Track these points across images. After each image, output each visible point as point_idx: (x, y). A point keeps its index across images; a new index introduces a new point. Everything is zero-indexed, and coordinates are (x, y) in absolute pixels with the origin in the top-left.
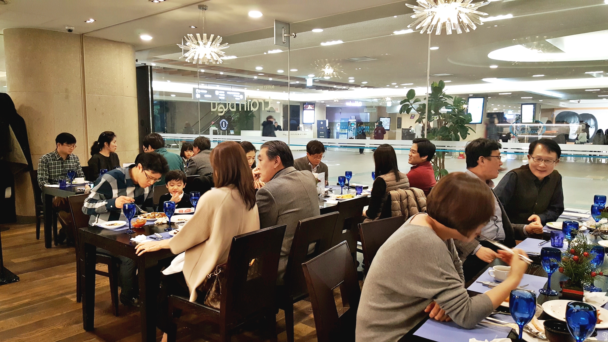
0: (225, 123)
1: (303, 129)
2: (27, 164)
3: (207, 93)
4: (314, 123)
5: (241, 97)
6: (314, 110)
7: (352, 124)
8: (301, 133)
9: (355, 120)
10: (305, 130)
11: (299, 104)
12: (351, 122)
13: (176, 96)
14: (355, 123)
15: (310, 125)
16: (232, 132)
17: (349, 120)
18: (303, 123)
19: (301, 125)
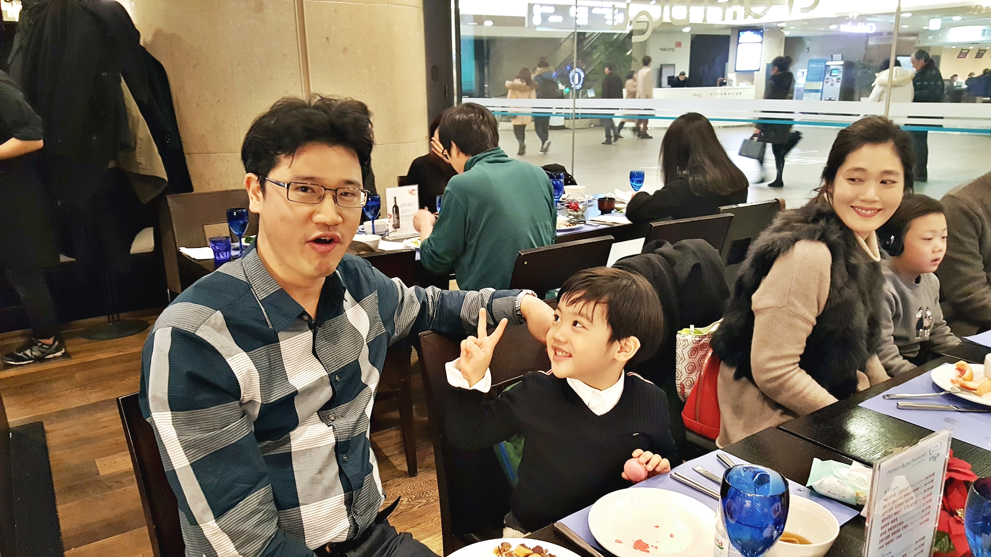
0: (579, 75)
1: (734, 82)
2: (166, 178)
3: (555, 13)
4: (758, 70)
5: (620, 18)
6: (761, 43)
7: (833, 71)
8: (730, 91)
9: (842, 63)
10: (738, 85)
11: (728, 32)
12: (832, 67)
13: (493, 25)
14: (841, 68)
15: (748, 75)
16: (591, 93)
17: (828, 63)
18: (736, 71)
19: (731, 75)
